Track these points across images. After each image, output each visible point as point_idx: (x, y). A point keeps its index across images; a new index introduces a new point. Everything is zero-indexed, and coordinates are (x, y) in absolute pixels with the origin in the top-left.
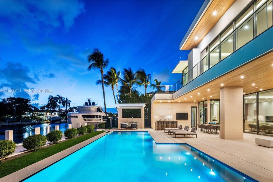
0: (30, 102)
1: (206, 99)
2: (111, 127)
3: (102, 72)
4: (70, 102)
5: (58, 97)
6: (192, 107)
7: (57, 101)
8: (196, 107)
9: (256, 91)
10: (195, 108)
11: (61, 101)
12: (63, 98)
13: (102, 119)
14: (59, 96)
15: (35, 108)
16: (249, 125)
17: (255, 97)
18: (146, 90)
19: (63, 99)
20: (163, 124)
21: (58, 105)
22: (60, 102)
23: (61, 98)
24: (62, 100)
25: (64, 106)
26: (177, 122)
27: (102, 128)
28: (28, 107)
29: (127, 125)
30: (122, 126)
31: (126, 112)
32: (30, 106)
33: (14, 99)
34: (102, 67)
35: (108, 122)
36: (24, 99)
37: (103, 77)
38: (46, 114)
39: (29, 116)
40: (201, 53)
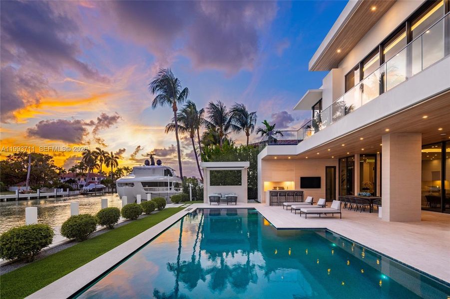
1: (352, 154)
2: (191, 200)
3: (175, 110)
4: (117, 159)
5: (98, 151)
6: (327, 167)
7: (96, 157)
8: (335, 167)
9: (440, 141)
10: (333, 169)
11: (103, 158)
12: (106, 153)
13: (173, 187)
14: (100, 150)
15: (60, 169)
16: (426, 196)
17: (440, 150)
18: (248, 138)
19: (106, 155)
20: (279, 195)
21: (98, 165)
22: (101, 160)
23: (103, 153)
24: (105, 157)
25: (108, 166)
26: (302, 192)
27: (177, 203)
28: (49, 168)
29: (219, 197)
30: (212, 199)
31: (215, 177)
32: (52, 166)
33: (26, 154)
34: (176, 100)
35: (185, 192)
36: (43, 155)
37: (177, 119)
38: (79, 179)
39: (51, 182)
40: (346, 76)
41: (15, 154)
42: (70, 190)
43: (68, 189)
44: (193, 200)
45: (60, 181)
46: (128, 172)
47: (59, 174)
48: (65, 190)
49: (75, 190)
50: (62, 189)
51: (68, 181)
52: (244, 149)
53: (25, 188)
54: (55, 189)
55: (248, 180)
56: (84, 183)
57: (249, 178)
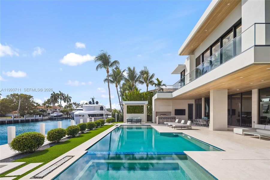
0: (33, 98)
3: (108, 72)
4: (70, 98)
5: (59, 93)
6: (188, 104)
7: (58, 97)
8: (193, 104)
11: (62, 97)
12: (64, 94)
15: (37, 104)
18: (147, 88)
20: (163, 119)
22: (61, 99)
23: (62, 94)
25: (65, 102)
26: (175, 117)
27: (109, 123)
28: (31, 103)
29: (132, 120)
30: (129, 121)
31: (130, 109)
32: (32, 102)
33: (17, 95)
34: (108, 67)
35: (113, 117)
36: (27, 95)
37: (108, 76)
38: (47, 110)
39: (32, 111)
40: (196, 59)
41: (11, 95)
42: (43, 116)
43: (42, 115)
44: (117, 121)
45: (37, 111)
46: (76, 105)
47: (36, 107)
48: (40, 116)
49: (45, 116)
50: (38, 116)
51: (41, 111)
52: (146, 94)
53: (17, 115)
54: (35, 116)
55: (147, 110)
56: (50, 112)
57: (148, 110)
